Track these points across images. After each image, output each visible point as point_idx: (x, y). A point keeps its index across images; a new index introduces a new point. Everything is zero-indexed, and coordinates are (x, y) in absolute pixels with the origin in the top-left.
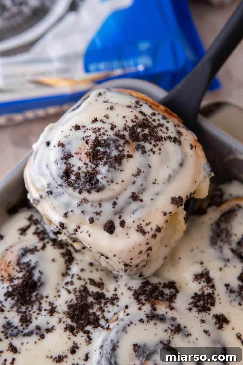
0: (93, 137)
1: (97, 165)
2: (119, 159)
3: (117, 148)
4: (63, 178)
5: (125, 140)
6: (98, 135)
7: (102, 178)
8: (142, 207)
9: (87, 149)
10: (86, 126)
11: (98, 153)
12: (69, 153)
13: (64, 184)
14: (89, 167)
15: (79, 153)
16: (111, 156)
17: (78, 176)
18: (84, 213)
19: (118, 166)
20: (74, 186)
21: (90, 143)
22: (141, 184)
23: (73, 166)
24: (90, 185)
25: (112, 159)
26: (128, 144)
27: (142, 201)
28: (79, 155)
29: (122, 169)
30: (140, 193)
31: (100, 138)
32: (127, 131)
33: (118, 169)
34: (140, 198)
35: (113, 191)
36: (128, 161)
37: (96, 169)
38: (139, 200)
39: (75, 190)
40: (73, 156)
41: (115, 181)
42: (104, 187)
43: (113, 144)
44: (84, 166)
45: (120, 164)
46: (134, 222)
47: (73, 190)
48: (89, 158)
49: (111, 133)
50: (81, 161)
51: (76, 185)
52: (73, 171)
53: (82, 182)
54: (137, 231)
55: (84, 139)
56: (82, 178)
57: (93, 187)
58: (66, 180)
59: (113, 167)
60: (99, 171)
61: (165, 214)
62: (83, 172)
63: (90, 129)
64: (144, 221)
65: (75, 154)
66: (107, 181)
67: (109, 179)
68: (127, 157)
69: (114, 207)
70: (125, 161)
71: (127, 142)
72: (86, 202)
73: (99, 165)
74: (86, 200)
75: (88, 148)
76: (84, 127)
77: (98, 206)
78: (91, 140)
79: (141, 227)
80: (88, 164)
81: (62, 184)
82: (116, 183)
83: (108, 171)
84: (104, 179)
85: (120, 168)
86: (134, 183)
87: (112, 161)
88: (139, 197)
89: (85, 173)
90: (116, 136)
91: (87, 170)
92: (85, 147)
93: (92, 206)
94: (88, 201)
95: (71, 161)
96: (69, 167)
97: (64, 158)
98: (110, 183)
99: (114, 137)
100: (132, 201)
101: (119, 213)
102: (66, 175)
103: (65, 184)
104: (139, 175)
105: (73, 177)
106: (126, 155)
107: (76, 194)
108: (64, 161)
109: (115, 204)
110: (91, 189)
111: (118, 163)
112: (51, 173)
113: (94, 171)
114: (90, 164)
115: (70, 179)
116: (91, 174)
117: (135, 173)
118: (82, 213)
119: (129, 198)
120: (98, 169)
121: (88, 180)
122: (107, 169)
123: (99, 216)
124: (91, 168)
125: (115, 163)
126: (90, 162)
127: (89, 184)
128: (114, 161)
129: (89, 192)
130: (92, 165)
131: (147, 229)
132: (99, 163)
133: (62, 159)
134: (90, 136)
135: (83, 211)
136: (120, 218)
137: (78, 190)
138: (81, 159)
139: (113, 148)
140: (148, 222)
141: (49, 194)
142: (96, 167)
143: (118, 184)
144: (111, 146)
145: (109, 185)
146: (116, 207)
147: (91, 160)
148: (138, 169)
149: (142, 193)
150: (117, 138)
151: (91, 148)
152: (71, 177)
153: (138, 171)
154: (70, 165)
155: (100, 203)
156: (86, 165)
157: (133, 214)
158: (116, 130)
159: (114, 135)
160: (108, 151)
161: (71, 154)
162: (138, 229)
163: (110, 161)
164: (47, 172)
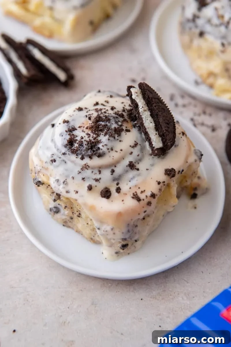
0: (95, 114)
1: (98, 135)
2: (118, 131)
3: (116, 122)
4: (67, 147)
5: (124, 119)
6: (99, 114)
7: (103, 146)
8: (139, 175)
9: (90, 124)
10: (88, 108)
11: (100, 126)
12: (73, 127)
13: (67, 153)
14: (91, 136)
15: (82, 127)
16: (111, 129)
17: (81, 144)
18: (84, 180)
19: (118, 136)
20: (77, 152)
21: (92, 119)
22: (137, 154)
23: (77, 136)
24: (92, 152)
25: (112, 130)
26: (126, 122)
27: (138, 170)
28: (82, 128)
29: (122, 140)
30: (137, 163)
31: (102, 115)
32: (125, 112)
33: (118, 139)
34: (137, 167)
35: (113, 158)
36: (126, 134)
37: (97, 138)
38: (136, 169)
39: (77, 157)
40: (76, 129)
41: (115, 149)
42: (104, 154)
43: (113, 120)
44: (87, 136)
45: (119, 135)
46: (130, 188)
47: (76, 156)
48: (91, 130)
49: (111, 112)
50: (83, 132)
51: (79, 152)
52: (77, 140)
53: (85, 148)
54: (133, 198)
55: (86, 116)
56: (84, 145)
57: (95, 153)
58: (70, 148)
59: (113, 137)
60: (101, 140)
61: (159, 183)
62: (85, 140)
63: (92, 110)
64: (139, 188)
65: (78, 127)
66: (107, 148)
67: (109, 147)
68: (125, 131)
69: (112, 174)
70: (123, 133)
71: (125, 120)
72: (86, 169)
73: (100, 135)
74: (88, 166)
75: (91, 122)
76: (86, 108)
77: (98, 173)
78: (94, 117)
79: (137, 194)
80: (90, 135)
81: (66, 153)
82: (115, 151)
83: (109, 140)
84: (104, 146)
85: (119, 139)
86: (131, 153)
87: (112, 132)
88: (135, 166)
89: (87, 141)
90: (116, 114)
91: (90, 139)
92: (88, 122)
93: (92, 172)
94: (89, 167)
95: (75, 133)
96: (73, 137)
97: (68, 130)
98: (110, 150)
99: (114, 115)
100: (130, 169)
101: (117, 180)
102: (70, 143)
103: (69, 151)
104: (136, 147)
105: (76, 145)
106: (125, 130)
107: (78, 160)
108: (68, 133)
109: (113, 171)
110: (92, 155)
111: (118, 134)
112: (55, 145)
113: (95, 140)
114: (92, 134)
115: (74, 147)
116: (93, 142)
117: (132, 145)
118: (82, 179)
119: (127, 166)
120: (99, 138)
121: (90, 147)
122: (108, 138)
123: (98, 182)
124: (93, 137)
125: (115, 133)
126: (92, 133)
127: (90, 151)
128: (114, 132)
129: (91, 157)
130: (93, 135)
131: (142, 196)
132: (100, 134)
133: (66, 131)
134: (92, 114)
135: (83, 177)
136: (118, 184)
137: (80, 156)
138: (84, 131)
139: (113, 123)
140: (143, 190)
141: (52, 162)
142: (97, 137)
143: (117, 152)
144: (111, 121)
145: (109, 152)
146: (114, 174)
147: (93, 131)
148: (135, 142)
149: (138, 163)
150: (117, 116)
151: (93, 122)
152: (74, 145)
153: (135, 143)
154: (74, 135)
155: (100, 169)
156: (88, 136)
157: (130, 181)
158: (115, 110)
159: (113, 113)
160: (109, 124)
161: (75, 128)
162: (134, 196)
163: (111, 132)
164: (51, 145)
